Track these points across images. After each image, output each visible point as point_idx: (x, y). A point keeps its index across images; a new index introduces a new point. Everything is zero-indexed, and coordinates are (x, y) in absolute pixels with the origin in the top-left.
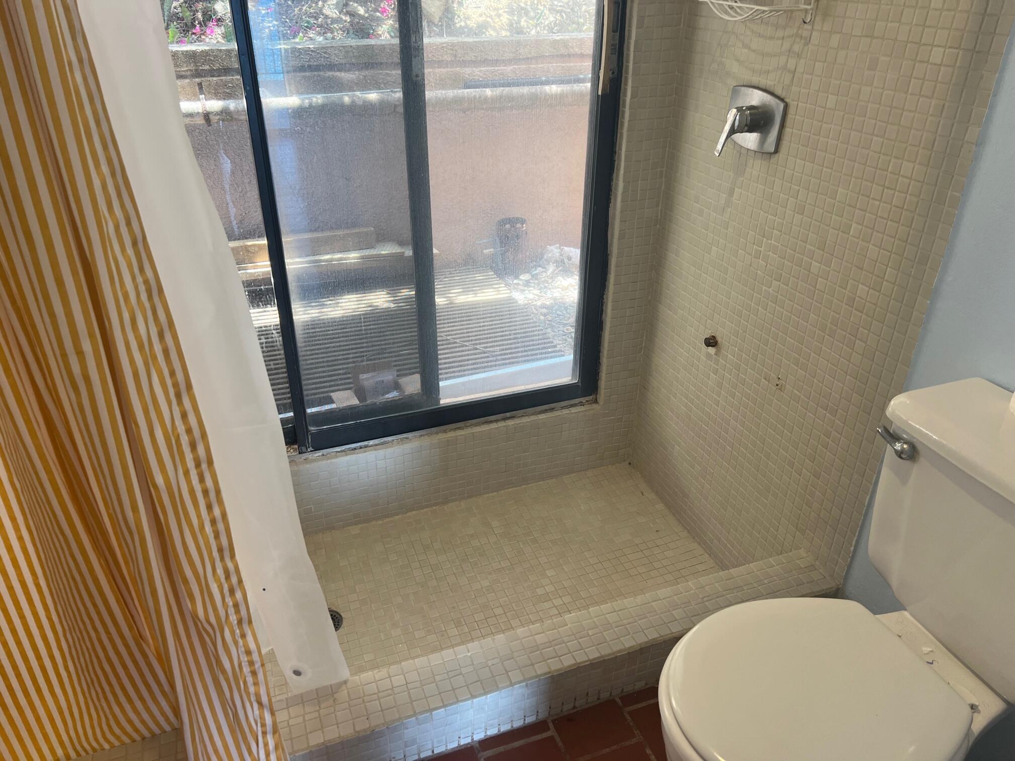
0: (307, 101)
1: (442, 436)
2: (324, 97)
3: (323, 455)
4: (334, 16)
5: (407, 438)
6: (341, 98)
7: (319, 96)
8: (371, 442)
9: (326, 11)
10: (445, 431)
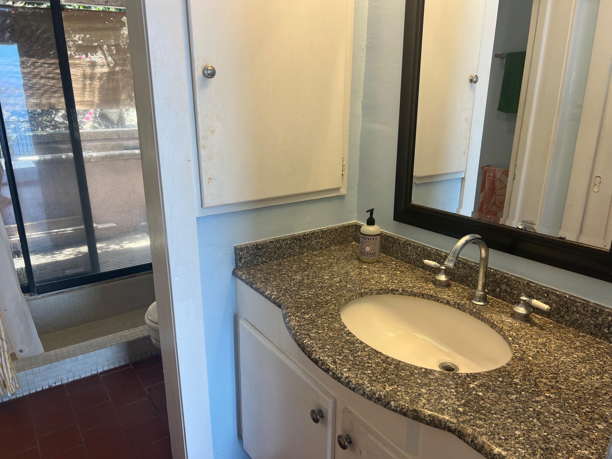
0: (43, 158)
1: (101, 286)
2: (51, 156)
3: (42, 296)
4: (60, 121)
5: (83, 288)
6: (61, 156)
7: (49, 156)
8: (66, 290)
9: (57, 119)
10: (102, 284)
